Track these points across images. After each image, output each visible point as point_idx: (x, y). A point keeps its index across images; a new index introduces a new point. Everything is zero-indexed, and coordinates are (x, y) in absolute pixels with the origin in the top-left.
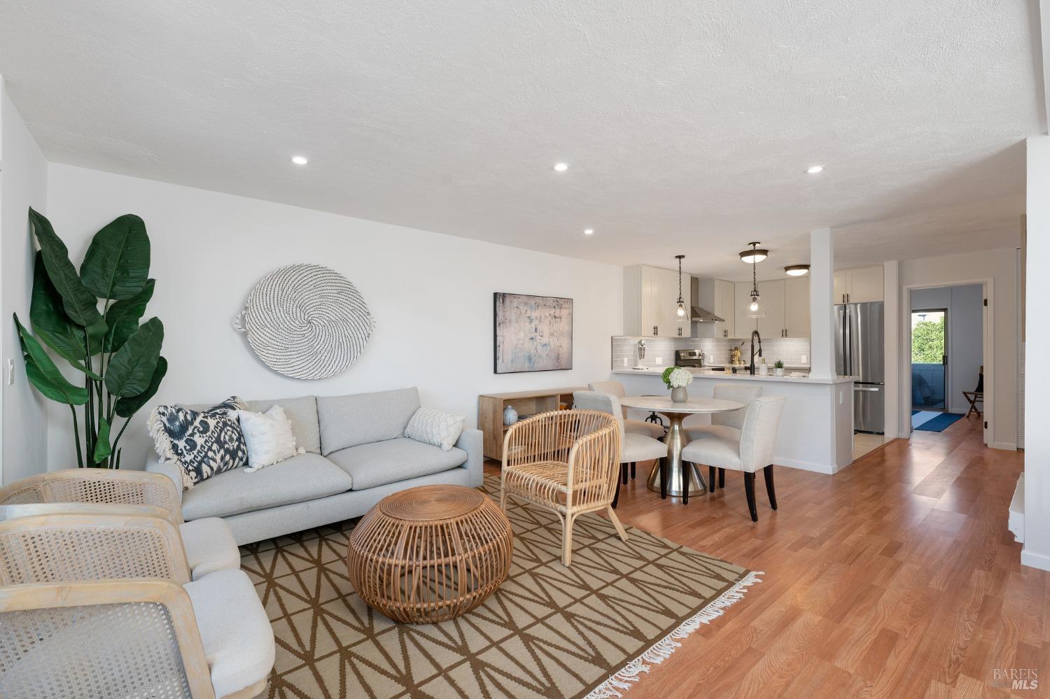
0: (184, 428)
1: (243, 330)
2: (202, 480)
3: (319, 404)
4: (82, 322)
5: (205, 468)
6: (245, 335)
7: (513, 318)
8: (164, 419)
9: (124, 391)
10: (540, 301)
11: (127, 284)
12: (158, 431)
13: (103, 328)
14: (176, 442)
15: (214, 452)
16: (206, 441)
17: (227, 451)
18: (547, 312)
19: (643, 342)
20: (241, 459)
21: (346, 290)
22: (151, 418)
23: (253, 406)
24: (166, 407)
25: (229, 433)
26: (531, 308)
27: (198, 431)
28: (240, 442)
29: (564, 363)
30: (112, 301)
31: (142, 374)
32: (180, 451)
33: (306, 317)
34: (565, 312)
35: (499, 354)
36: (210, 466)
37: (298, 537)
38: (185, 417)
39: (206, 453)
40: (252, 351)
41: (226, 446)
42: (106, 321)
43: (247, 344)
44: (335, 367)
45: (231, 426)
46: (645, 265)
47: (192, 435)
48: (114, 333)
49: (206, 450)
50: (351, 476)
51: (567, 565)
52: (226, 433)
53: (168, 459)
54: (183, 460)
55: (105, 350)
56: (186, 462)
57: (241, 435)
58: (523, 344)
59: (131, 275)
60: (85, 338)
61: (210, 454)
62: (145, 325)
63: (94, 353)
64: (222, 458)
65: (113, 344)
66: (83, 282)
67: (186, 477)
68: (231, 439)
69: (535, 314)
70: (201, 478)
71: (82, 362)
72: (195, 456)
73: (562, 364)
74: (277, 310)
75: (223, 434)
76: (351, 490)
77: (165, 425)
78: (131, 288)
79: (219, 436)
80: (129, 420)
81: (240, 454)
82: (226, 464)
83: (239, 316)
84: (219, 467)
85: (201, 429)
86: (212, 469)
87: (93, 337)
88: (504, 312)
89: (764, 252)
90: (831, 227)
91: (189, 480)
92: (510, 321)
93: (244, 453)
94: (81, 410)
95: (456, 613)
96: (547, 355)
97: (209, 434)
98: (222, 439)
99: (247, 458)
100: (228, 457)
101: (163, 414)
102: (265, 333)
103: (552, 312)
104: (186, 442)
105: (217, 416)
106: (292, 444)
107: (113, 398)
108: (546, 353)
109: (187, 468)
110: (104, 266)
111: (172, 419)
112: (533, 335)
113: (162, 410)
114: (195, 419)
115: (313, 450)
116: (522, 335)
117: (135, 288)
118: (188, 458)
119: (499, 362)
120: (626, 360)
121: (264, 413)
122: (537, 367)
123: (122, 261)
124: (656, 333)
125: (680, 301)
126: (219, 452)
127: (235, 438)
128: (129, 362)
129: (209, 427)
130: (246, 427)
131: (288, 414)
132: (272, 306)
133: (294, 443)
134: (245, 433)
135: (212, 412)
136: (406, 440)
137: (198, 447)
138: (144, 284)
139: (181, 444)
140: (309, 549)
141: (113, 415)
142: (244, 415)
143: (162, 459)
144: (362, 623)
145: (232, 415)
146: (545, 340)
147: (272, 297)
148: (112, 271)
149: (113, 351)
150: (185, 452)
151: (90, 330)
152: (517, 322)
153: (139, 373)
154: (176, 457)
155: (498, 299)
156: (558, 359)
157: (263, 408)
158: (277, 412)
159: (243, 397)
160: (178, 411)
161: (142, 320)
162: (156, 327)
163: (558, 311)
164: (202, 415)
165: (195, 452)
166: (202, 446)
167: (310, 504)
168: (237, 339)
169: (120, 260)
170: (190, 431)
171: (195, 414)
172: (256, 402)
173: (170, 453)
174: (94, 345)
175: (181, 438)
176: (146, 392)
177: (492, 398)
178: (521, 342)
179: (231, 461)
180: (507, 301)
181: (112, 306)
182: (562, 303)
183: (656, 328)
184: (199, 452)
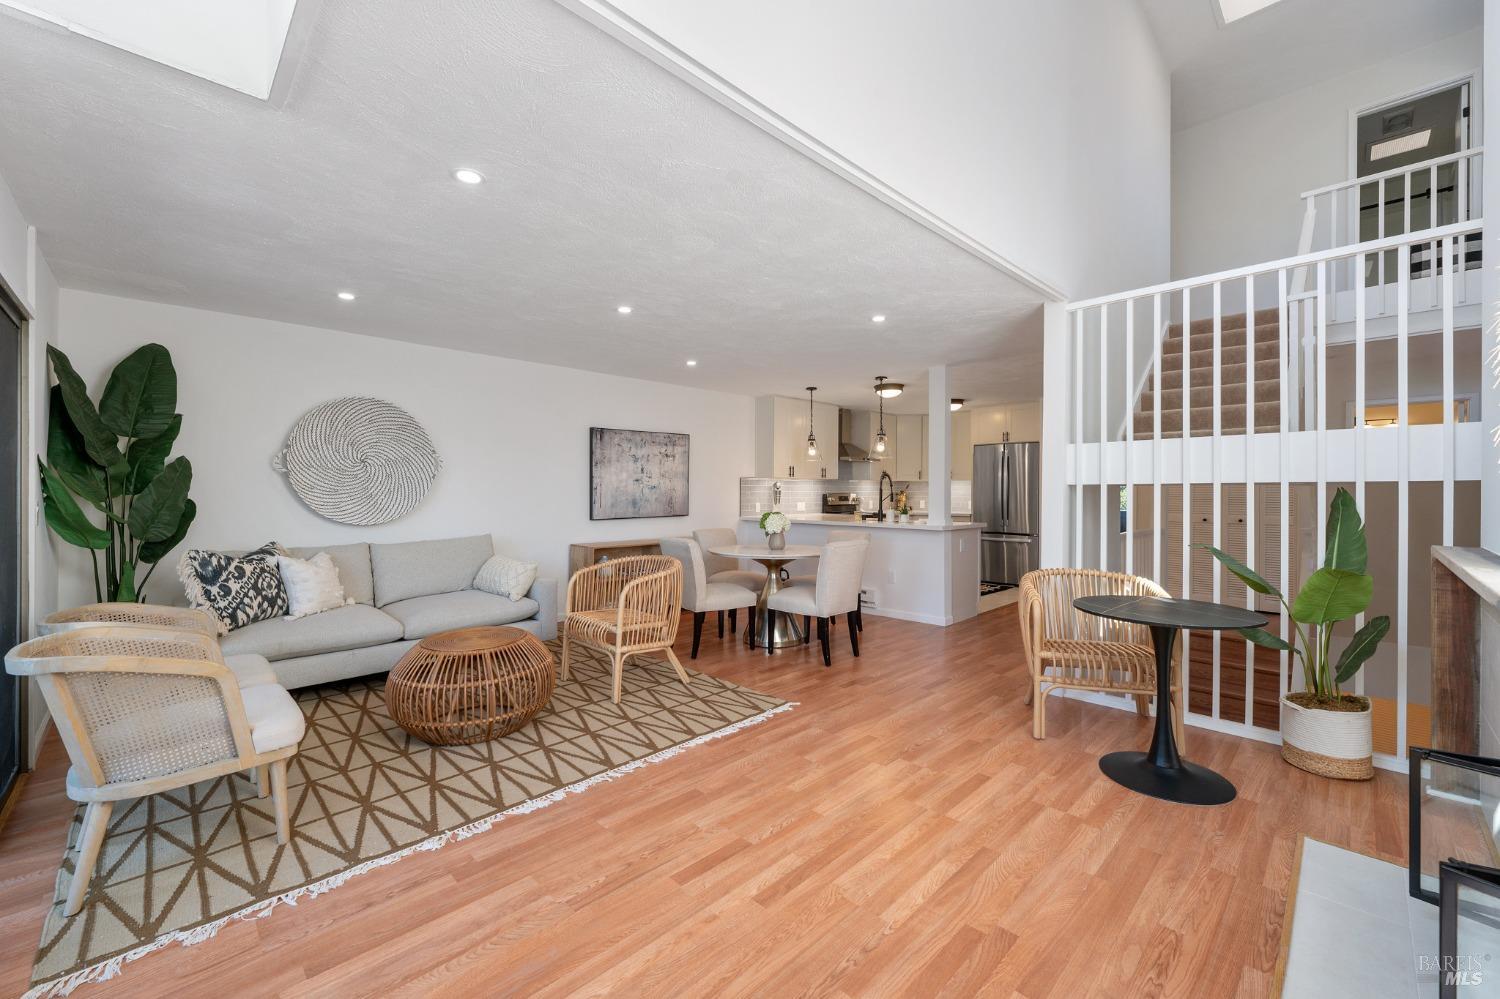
0: (217, 572)
1: (284, 470)
2: (238, 627)
3: (373, 553)
4: (102, 461)
5: (241, 615)
6: (286, 476)
7: (614, 457)
8: (196, 564)
9: (149, 536)
10: (648, 437)
11: (151, 421)
12: (189, 576)
13: (124, 468)
14: (209, 588)
15: (251, 598)
16: (242, 587)
17: (265, 598)
18: (656, 450)
19: (778, 484)
20: (281, 608)
21: (405, 426)
22: (181, 563)
23: (293, 553)
24: (197, 552)
25: (267, 580)
26: (636, 444)
27: (233, 576)
28: (279, 590)
29: (678, 509)
30: (133, 439)
31: (168, 518)
32: (213, 597)
33: (359, 456)
34: (679, 450)
35: (596, 498)
36: (245, 612)
37: (344, 686)
38: (219, 562)
39: (242, 599)
40: (295, 494)
41: (264, 593)
42: (129, 461)
43: (289, 486)
44: (393, 511)
45: (269, 573)
46: (778, 396)
47: (227, 580)
48: (137, 475)
49: (241, 596)
50: (403, 625)
51: (616, 702)
52: (264, 580)
53: (199, 605)
54: (216, 606)
55: (127, 492)
56: (219, 608)
57: (280, 583)
58: (626, 486)
59: (156, 411)
60: (106, 479)
61: (246, 600)
62: (171, 466)
63: (115, 495)
64: (260, 605)
65: (135, 485)
66: (102, 419)
67: (219, 623)
68: (270, 586)
69: (640, 453)
70: (236, 626)
71: (103, 504)
72: (230, 603)
73: (676, 509)
74: (325, 448)
75: (260, 580)
76: (402, 639)
77: (196, 570)
78: (157, 425)
79: (256, 582)
80: (154, 566)
81: (280, 602)
82: (264, 611)
83: (280, 455)
84: (256, 614)
85: (236, 575)
86: (248, 616)
87: (115, 478)
88: (602, 449)
89: (900, 386)
90: (948, 365)
91: (224, 626)
92: (610, 462)
93: (284, 601)
94: (101, 555)
95: (488, 735)
96: (656, 499)
97: (245, 579)
98: (259, 585)
99: (288, 607)
100: (266, 605)
101: (195, 559)
102: (310, 473)
103: (663, 450)
104: (220, 587)
105: (254, 562)
106: (339, 592)
107: (137, 543)
108: (654, 497)
109: (220, 615)
110: (125, 402)
111: (205, 563)
112: (639, 476)
113: (193, 554)
114: (230, 564)
115: (364, 601)
116: (624, 475)
117: (160, 425)
118: (222, 604)
119: (596, 506)
120: (758, 505)
121: (307, 560)
122: (643, 512)
123: (145, 396)
124: (792, 474)
125: (811, 439)
126: (256, 598)
127: (274, 585)
128: (154, 505)
129: (245, 573)
130: (286, 573)
131: (334, 561)
132: (319, 443)
133: (342, 592)
134: (285, 580)
135: (248, 558)
136: (477, 592)
137: (233, 593)
138: (170, 421)
139: (214, 590)
140: (355, 698)
141: (136, 561)
142: (284, 561)
143: (194, 605)
144: (397, 746)
145: (271, 561)
146: (654, 482)
147: (318, 433)
148: (134, 406)
149: (135, 492)
150: (218, 598)
151: (111, 471)
152: (618, 461)
153: (165, 516)
154: (208, 603)
155: (594, 436)
156: (670, 503)
157: (306, 554)
158: (323, 560)
159: (284, 542)
160: (211, 556)
161: (168, 460)
162: (183, 467)
163: (670, 450)
164: (238, 560)
165: (230, 598)
166: (237, 592)
167: (356, 651)
168: (278, 481)
169: (143, 395)
170: (224, 577)
171: (229, 560)
172: (299, 549)
173: (202, 600)
174: (116, 486)
175: (215, 584)
176: (173, 537)
177: (584, 547)
178: (624, 484)
179: (270, 609)
180: (606, 437)
181: (134, 443)
182: (676, 440)
183: (792, 469)
184: (234, 598)
